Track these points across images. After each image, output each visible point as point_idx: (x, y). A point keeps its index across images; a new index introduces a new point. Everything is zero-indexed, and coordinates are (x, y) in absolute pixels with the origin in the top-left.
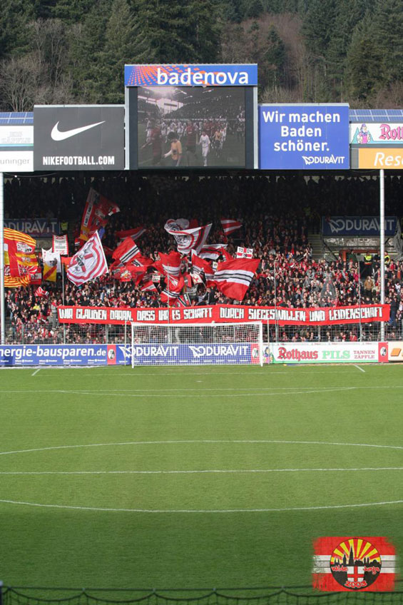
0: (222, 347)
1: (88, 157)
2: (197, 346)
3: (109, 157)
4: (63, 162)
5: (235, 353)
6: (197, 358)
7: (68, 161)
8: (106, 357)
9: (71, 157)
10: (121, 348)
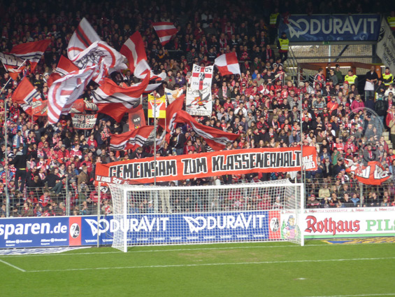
2: (195, 216)
5: (247, 225)
6: (194, 234)
10: (88, 221)
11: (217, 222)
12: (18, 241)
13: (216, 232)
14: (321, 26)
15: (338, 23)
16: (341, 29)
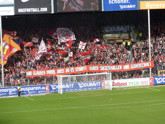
0: (91, 83)
1: (37, 9)
2: (81, 83)
3: (45, 8)
4: (26, 11)
5: (96, 85)
6: (81, 88)
7: (28, 10)
8: (45, 90)
9: (29, 9)
10: (51, 86)
11: (87, 85)
12: (32, 92)
13: (87, 87)
14: (114, 29)
15: (119, 28)
16: (120, 29)
